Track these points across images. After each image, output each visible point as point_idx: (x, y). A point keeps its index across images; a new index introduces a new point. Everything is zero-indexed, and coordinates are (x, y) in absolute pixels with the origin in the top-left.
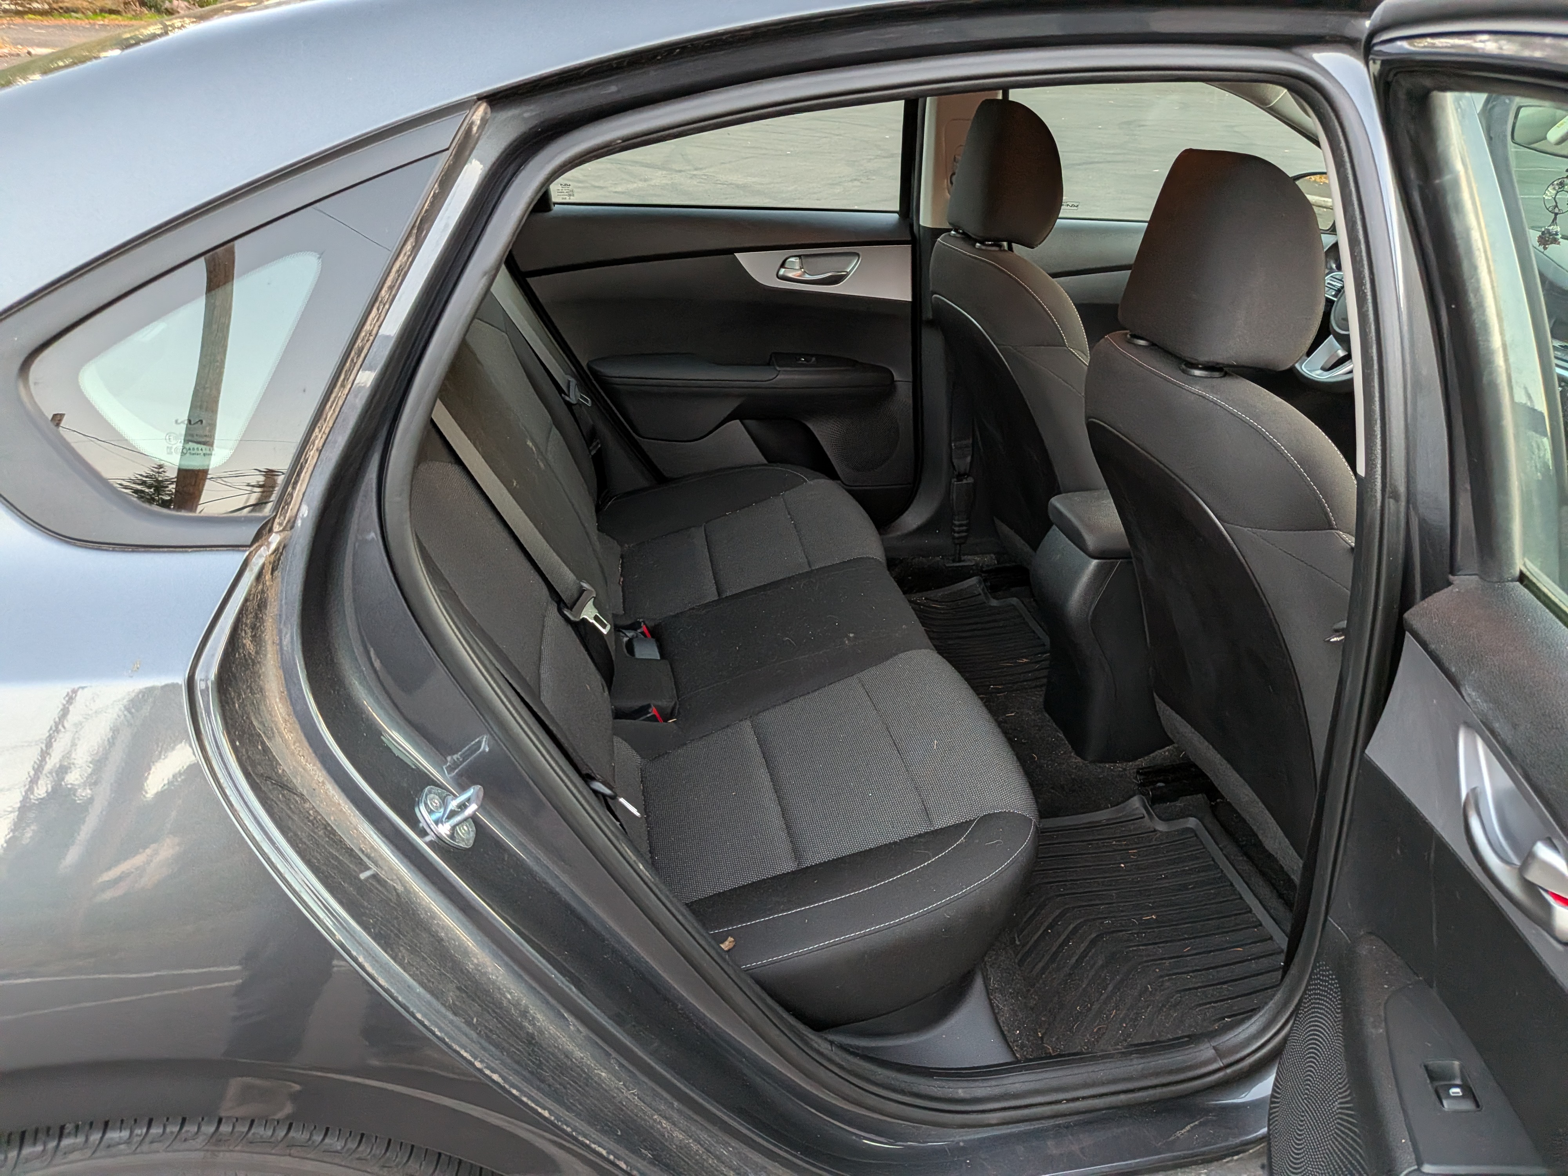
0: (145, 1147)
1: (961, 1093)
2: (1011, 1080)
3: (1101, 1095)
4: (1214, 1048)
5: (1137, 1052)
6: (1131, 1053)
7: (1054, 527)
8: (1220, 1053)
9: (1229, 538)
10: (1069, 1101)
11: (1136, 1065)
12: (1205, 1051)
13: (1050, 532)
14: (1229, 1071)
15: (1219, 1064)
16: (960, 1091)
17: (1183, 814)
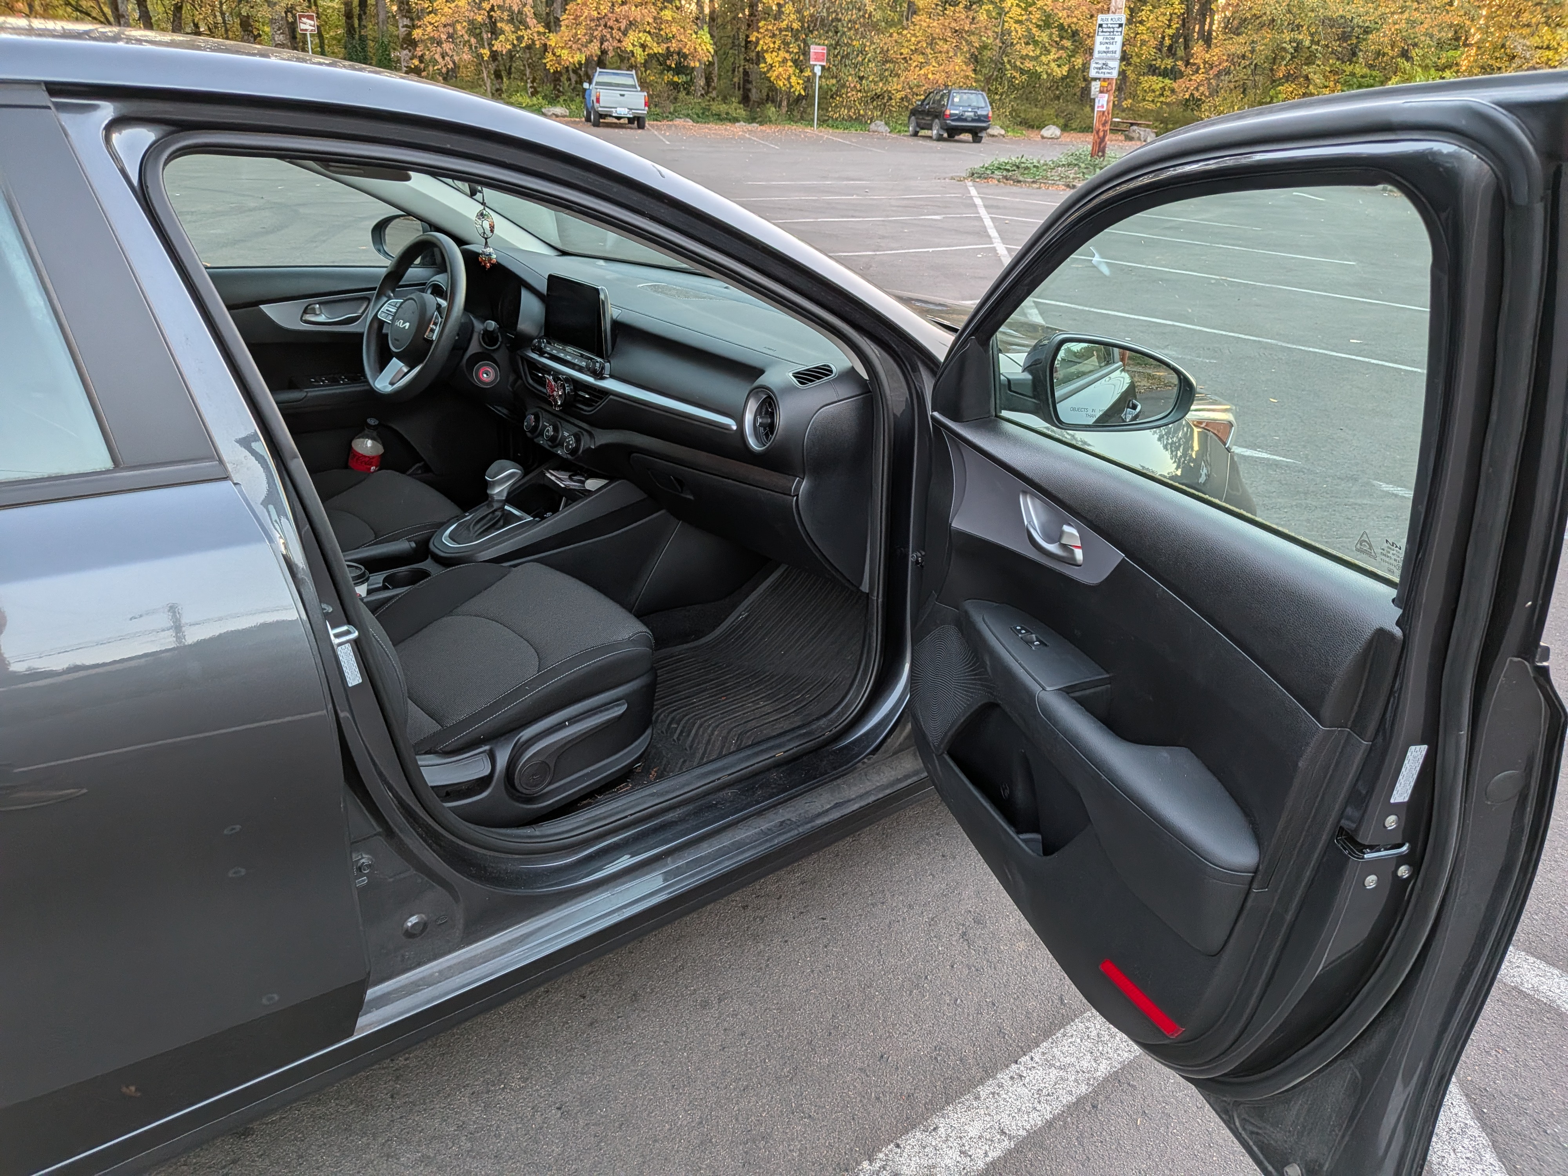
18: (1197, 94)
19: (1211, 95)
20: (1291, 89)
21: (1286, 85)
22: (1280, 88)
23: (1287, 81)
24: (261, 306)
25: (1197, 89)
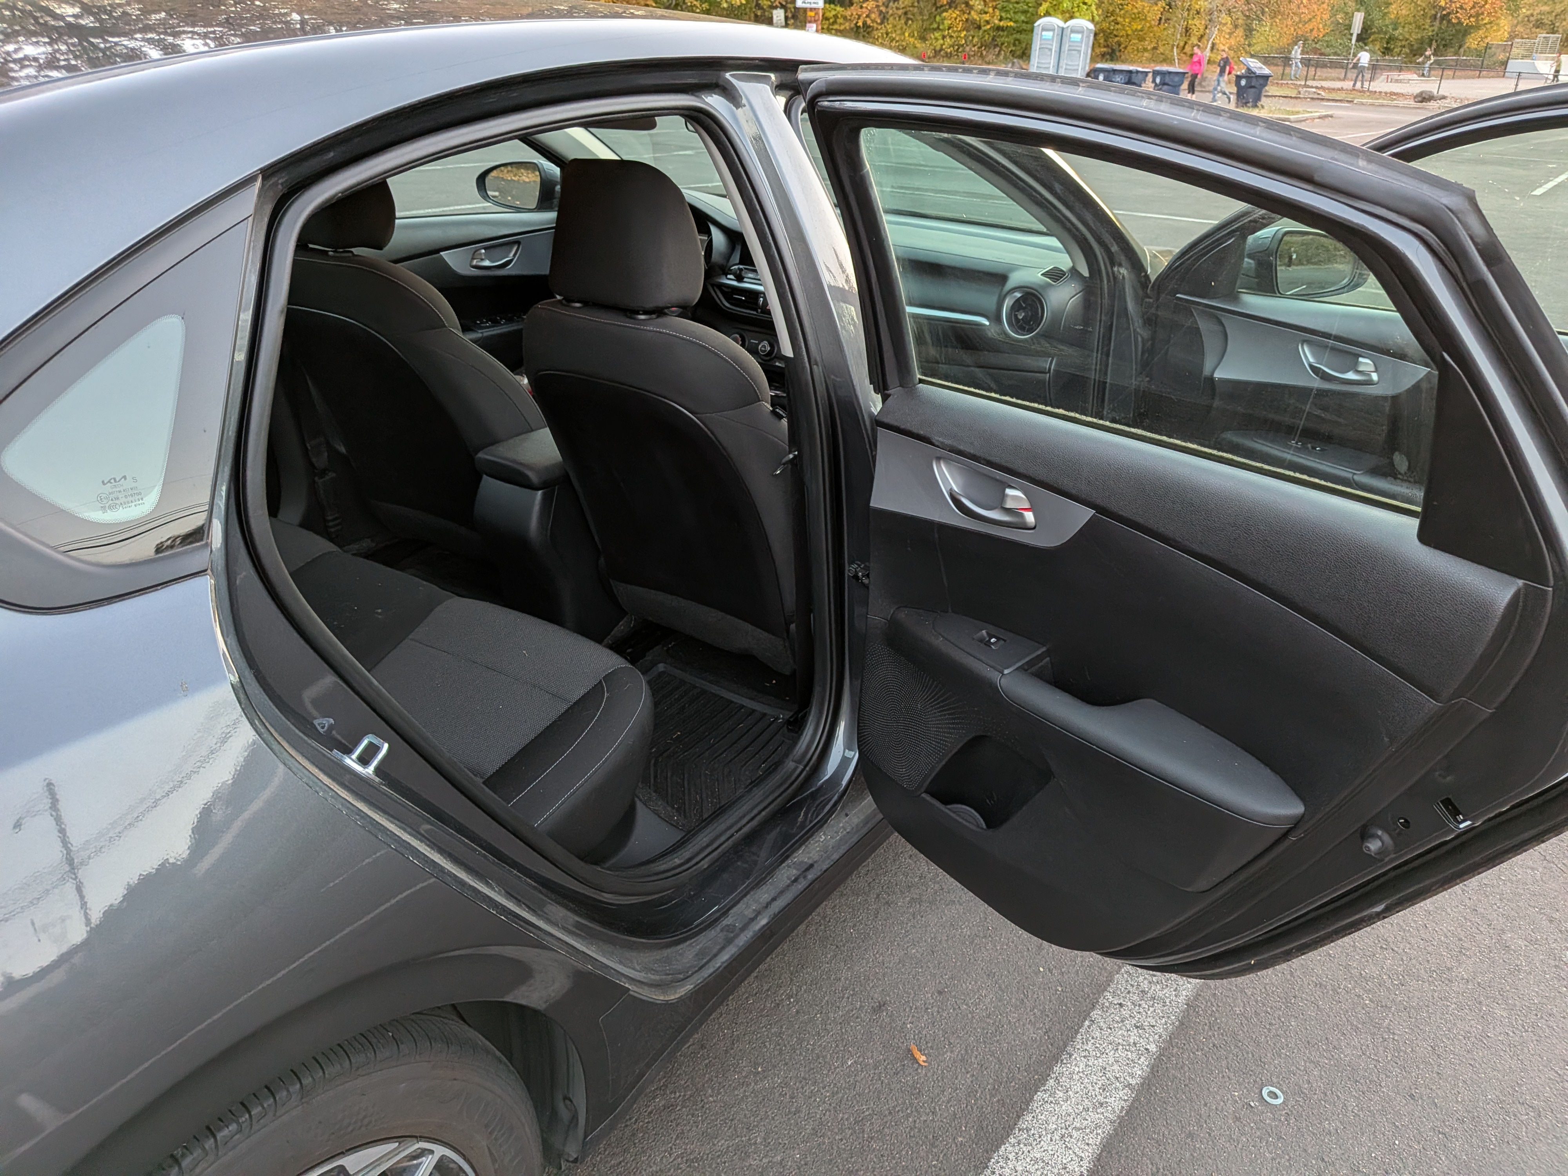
0: (255, 1127)
1: (677, 861)
2: (699, 839)
3: (752, 819)
4: (793, 761)
5: (754, 786)
6: (751, 789)
7: (485, 476)
8: (799, 762)
9: (701, 424)
10: (737, 832)
11: (758, 794)
12: (790, 765)
13: (483, 483)
14: (808, 769)
15: (801, 767)
16: (676, 860)
17: (654, 664)
18: (869, 22)
19: (882, 23)
20: (955, 15)
21: (950, 11)
22: (945, 14)
23: (950, 7)
24: (442, 253)
25: (867, 16)
